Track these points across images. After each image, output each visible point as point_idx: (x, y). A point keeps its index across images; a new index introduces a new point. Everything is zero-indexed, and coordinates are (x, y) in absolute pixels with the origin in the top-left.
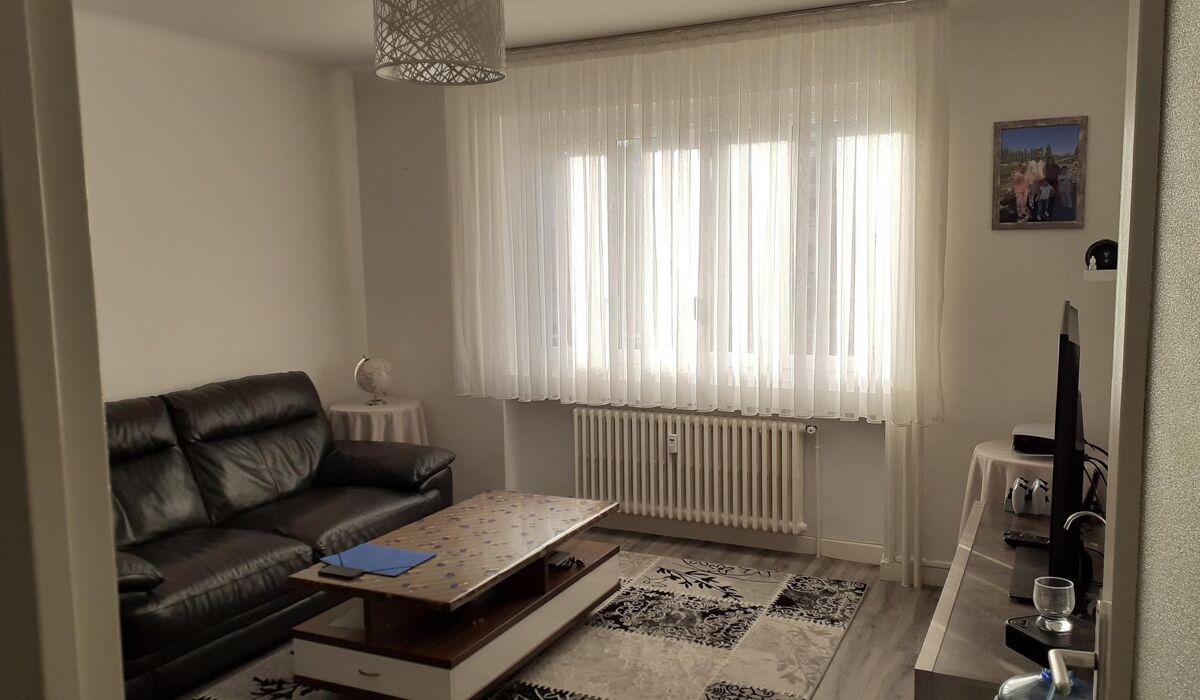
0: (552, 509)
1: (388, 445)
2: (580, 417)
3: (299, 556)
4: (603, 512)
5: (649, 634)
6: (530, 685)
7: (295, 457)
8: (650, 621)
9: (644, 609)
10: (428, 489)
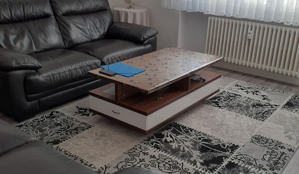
0: (195, 57)
1: (134, 25)
2: (211, 21)
3: (95, 64)
4: (216, 60)
5: (229, 111)
6: (179, 124)
7: (98, 26)
8: (230, 106)
9: (228, 100)
10: (147, 44)
